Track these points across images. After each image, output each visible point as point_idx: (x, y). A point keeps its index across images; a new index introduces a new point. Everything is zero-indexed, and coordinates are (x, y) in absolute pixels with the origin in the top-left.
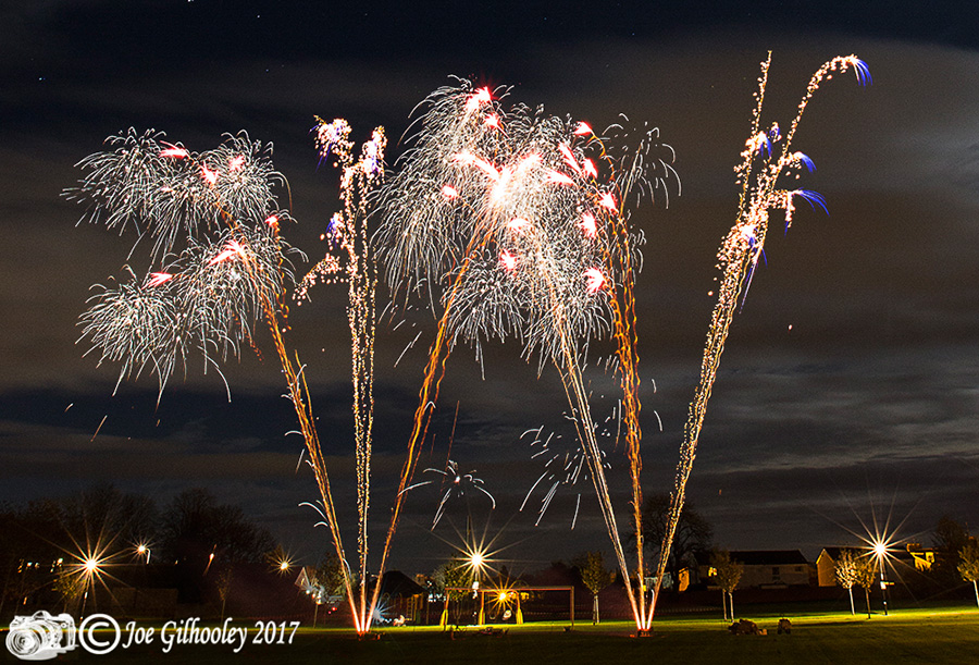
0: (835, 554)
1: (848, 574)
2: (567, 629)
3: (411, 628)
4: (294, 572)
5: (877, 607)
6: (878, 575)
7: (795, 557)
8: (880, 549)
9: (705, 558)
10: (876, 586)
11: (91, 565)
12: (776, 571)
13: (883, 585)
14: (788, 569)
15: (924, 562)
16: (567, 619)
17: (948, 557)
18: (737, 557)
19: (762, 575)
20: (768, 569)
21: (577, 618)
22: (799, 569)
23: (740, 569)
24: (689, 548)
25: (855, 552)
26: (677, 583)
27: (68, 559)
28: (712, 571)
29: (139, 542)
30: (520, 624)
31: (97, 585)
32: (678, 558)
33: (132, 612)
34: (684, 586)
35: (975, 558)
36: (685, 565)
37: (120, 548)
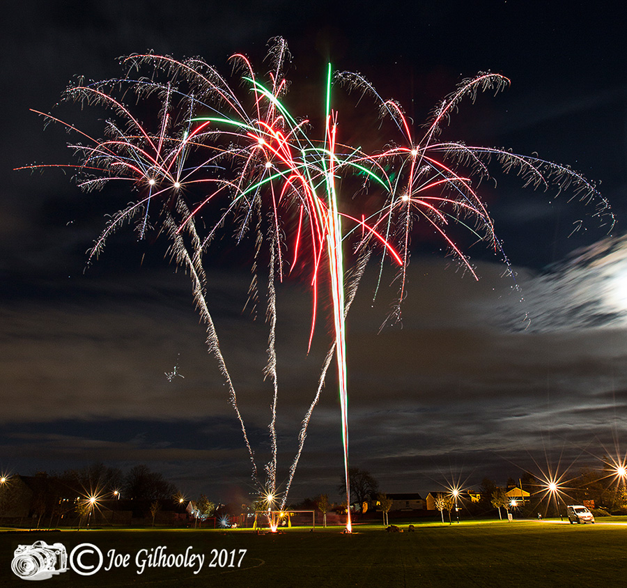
0: (435, 495)
1: (441, 504)
2: (311, 529)
3: (240, 529)
4: (186, 503)
5: (454, 519)
6: (454, 505)
7: (416, 496)
8: (455, 493)
9: (375, 497)
10: (453, 510)
11: (93, 500)
12: (407, 503)
13: (457, 510)
14: (413, 502)
15: (475, 499)
16: (312, 524)
17: (487, 497)
18: (390, 496)
19: (401, 505)
20: (404, 502)
21: (316, 525)
22: (418, 502)
23: (391, 502)
24: (368, 492)
25: (444, 494)
26: (362, 509)
27: (82, 498)
28: (378, 503)
29: (115, 490)
30: (290, 527)
31: (95, 510)
32: (362, 497)
33: (112, 522)
34: (365, 510)
35: (499, 497)
36: (366, 500)
37: (106, 492)
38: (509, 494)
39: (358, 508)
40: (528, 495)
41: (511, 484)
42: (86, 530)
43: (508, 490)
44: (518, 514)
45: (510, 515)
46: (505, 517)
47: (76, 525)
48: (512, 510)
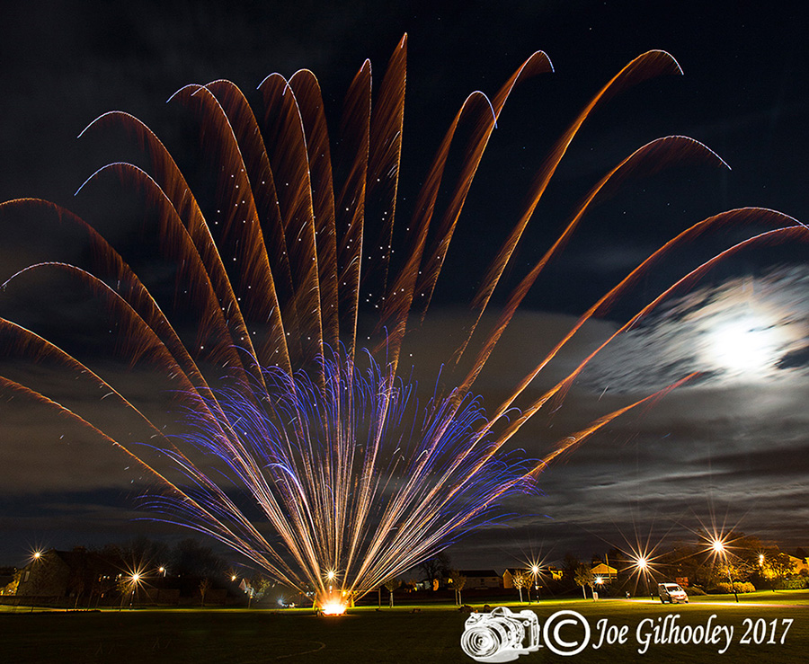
0: (512, 572)
1: (519, 582)
2: (377, 609)
3: (298, 609)
4: (238, 581)
5: (533, 599)
6: (534, 582)
7: (492, 573)
8: (535, 569)
9: (447, 574)
10: (533, 588)
11: (136, 577)
12: (482, 580)
13: (537, 588)
14: (489, 579)
15: (557, 576)
16: (378, 604)
17: (570, 573)
18: (463, 573)
19: (476, 583)
20: (479, 579)
21: (382, 604)
22: (494, 579)
23: (464, 579)
24: (439, 569)
25: (523, 571)
26: (433, 586)
27: (124, 574)
28: (450, 580)
29: (160, 566)
30: (353, 607)
31: (139, 588)
32: (433, 573)
33: (157, 601)
34: (436, 587)
35: (583, 574)
36: (437, 577)
37: (150, 569)
38: (595, 570)
39: (428, 586)
40: (615, 571)
41: (597, 560)
42: (128, 610)
43: (593, 566)
44: (604, 592)
45: (595, 594)
46: (589, 596)
47: (117, 605)
48: (597, 588)
